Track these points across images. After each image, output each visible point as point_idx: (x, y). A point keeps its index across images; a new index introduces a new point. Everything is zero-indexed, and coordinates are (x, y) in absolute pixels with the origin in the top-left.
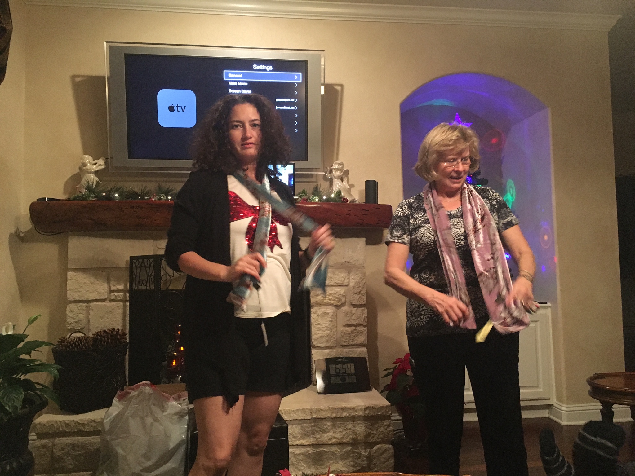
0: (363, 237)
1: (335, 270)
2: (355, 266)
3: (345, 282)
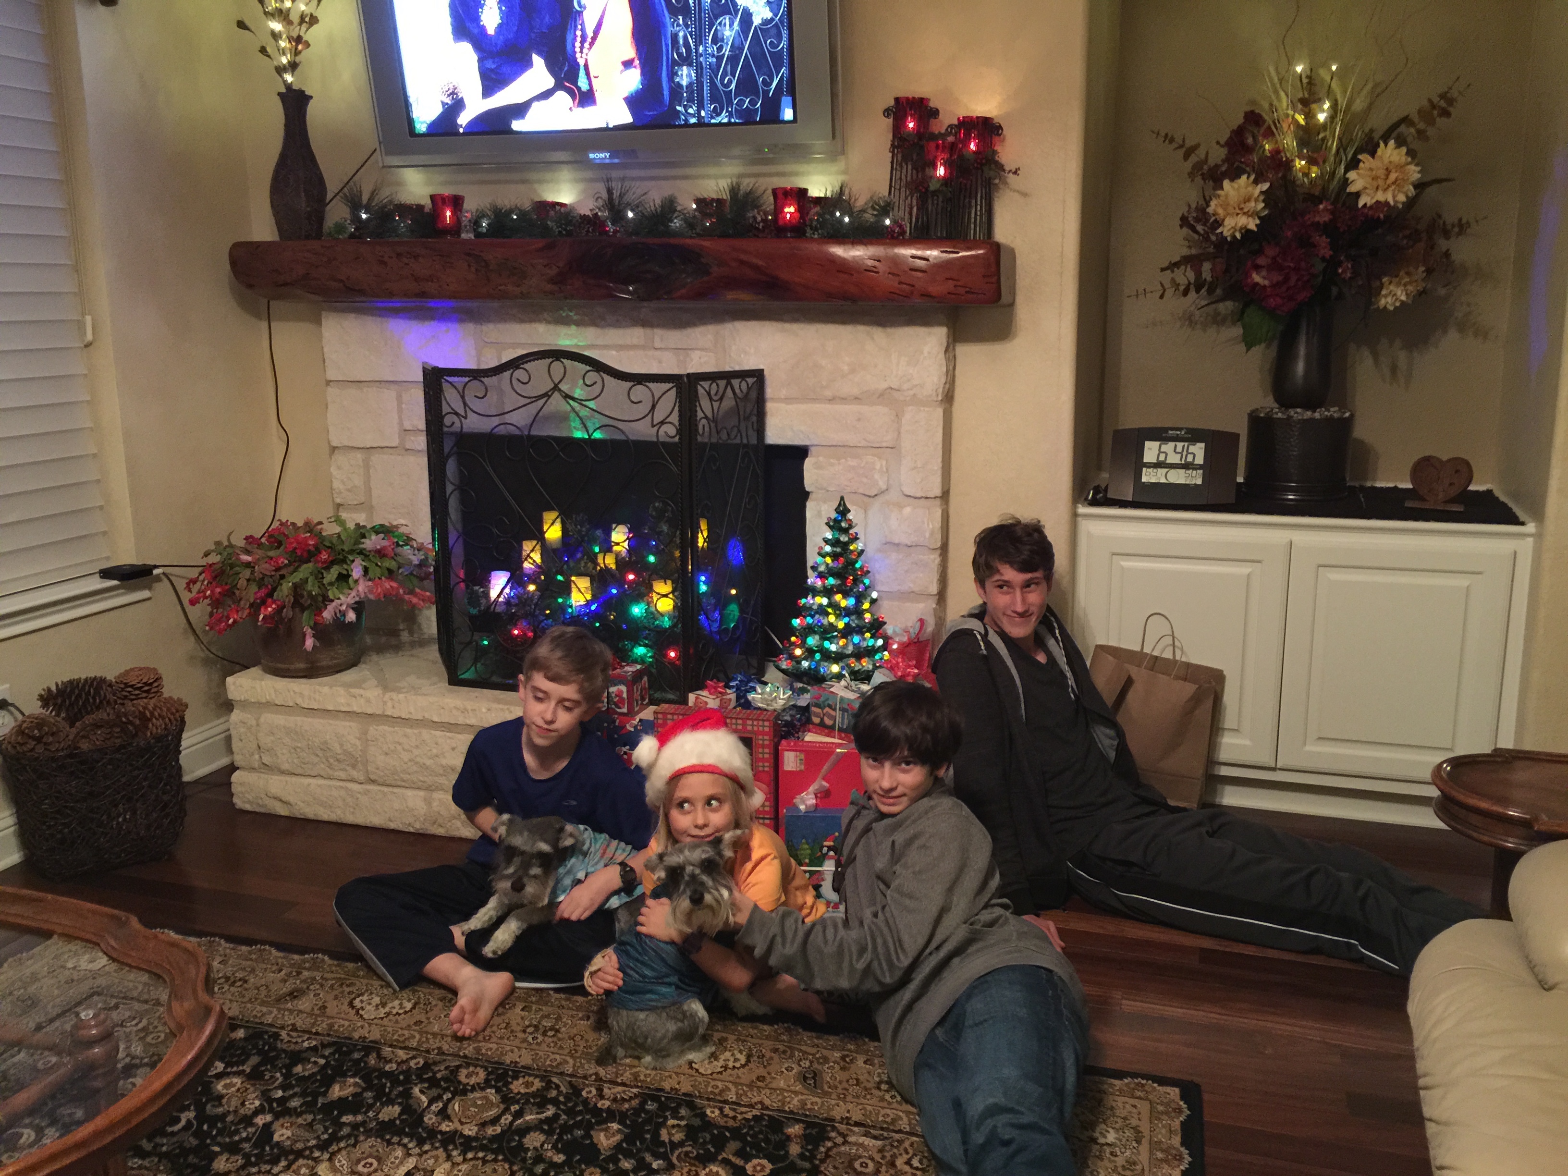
0: (940, 324)
1: (865, 409)
2: (915, 401)
3: (888, 439)
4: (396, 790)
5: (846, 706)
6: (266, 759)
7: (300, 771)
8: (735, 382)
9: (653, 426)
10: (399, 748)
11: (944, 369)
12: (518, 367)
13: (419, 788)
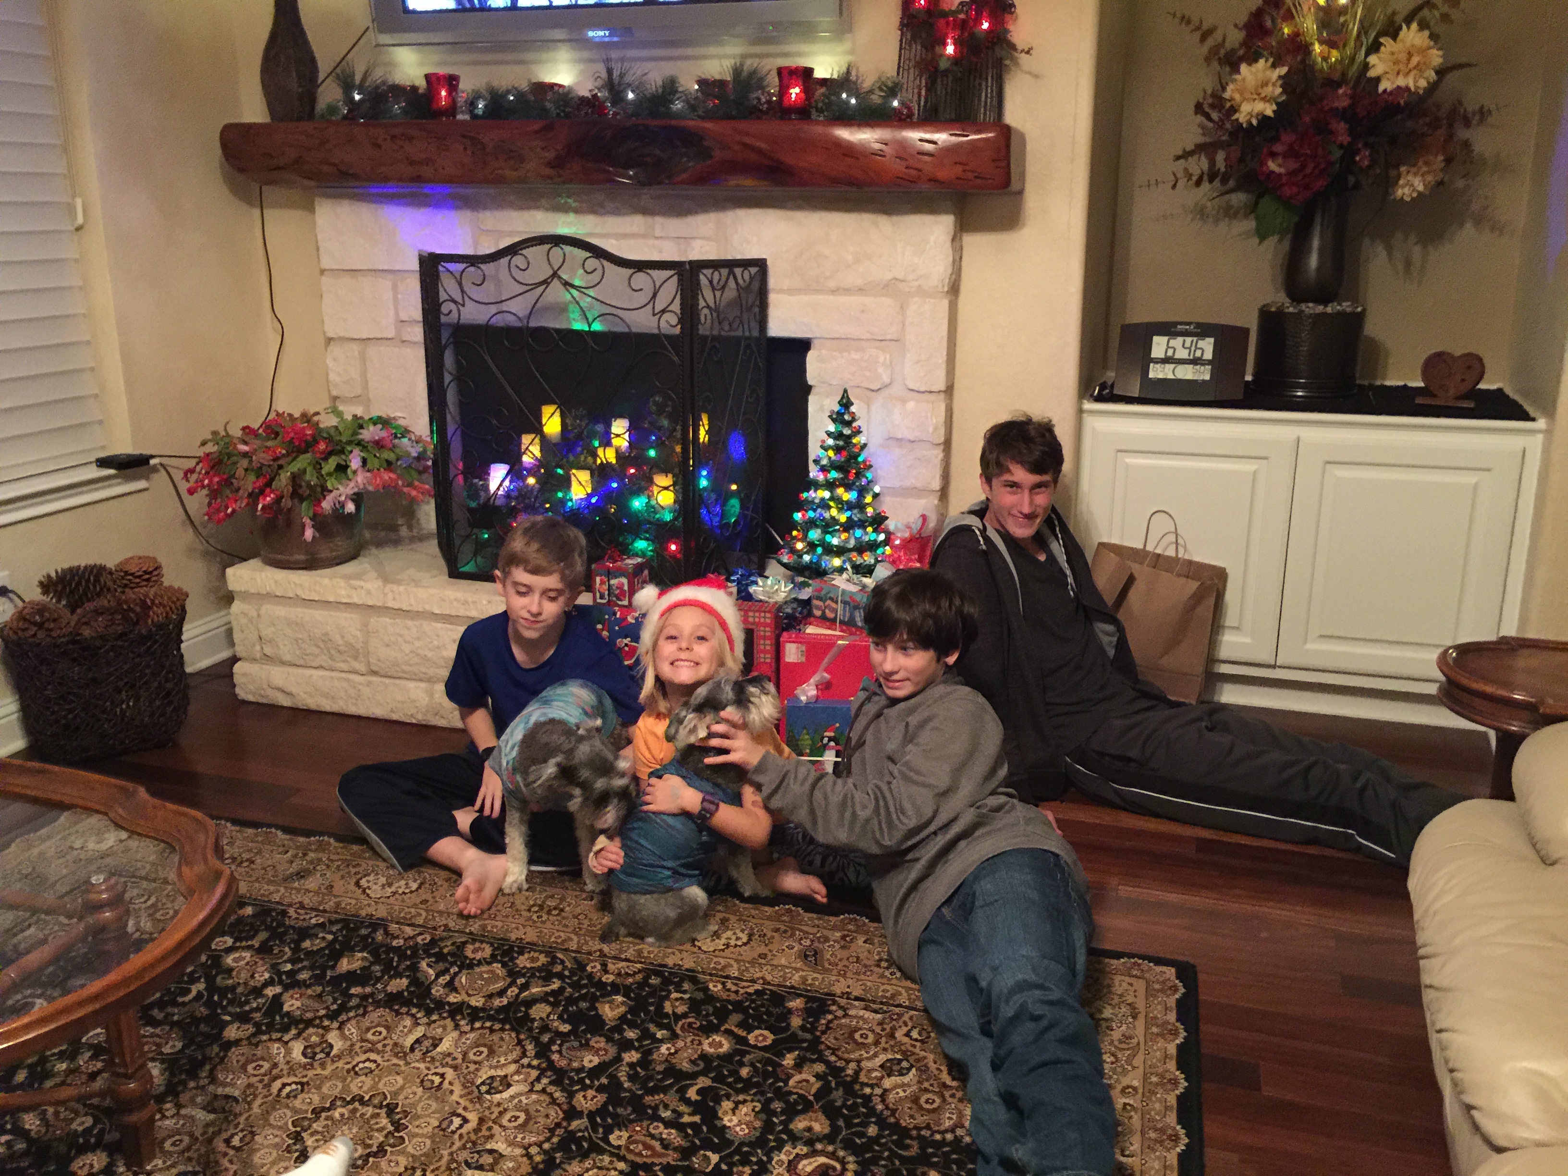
0: (947, 212)
1: (868, 301)
2: (921, 292)
3: (892, 332)
4: (398, 682)
5: (848, 599)
6: (268, 650)
7: (301, 662)
8: (738, 271)
9: (654, 315)
10: (400, 639)
11: (951, 259)
12: (515, 253)
13: (421, 680)
